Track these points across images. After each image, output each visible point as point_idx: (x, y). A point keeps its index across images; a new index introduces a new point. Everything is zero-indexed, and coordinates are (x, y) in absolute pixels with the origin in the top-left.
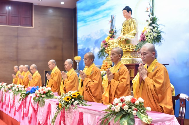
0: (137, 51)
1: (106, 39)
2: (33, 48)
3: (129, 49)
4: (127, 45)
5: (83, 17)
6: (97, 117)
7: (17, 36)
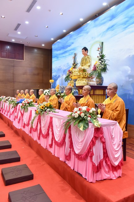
0: (90, 77)
1: (71, 69)
2: (24, 74)
3: (86, 75)
4: (84, 73)
5: (56, 54)
6: (62, 120)
7: (14, 66)
